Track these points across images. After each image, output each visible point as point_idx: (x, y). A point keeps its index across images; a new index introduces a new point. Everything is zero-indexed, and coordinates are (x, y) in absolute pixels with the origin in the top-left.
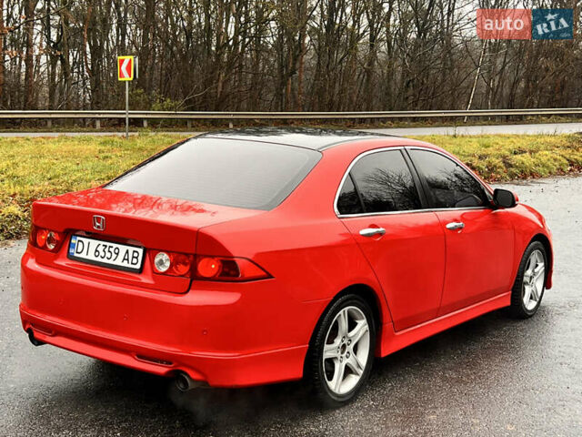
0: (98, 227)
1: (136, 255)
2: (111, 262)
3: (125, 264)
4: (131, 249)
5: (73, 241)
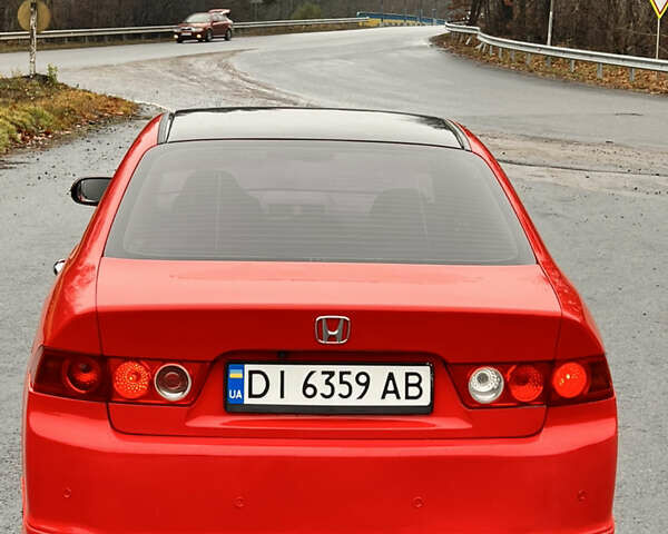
0: (332, 338)
1: (414, 379)
2: (352, 401)
3: (391, 400)
4: (399, 372)
5: (234, 374)
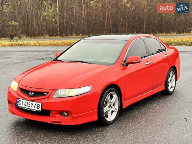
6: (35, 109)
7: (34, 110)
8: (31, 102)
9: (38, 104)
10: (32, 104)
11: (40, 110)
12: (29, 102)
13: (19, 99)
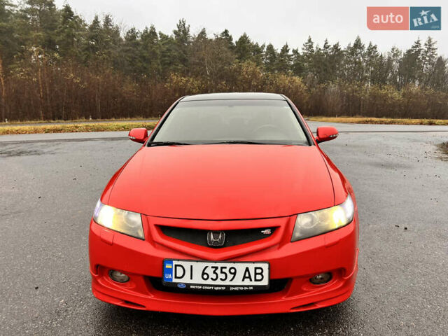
6: (247, 282)
7: (243, 286)
8: (229, 265)
9: (256, 268)
10: (233, 271)
11: (265, 282)
12: (219, 265)
13: (175, 263)
